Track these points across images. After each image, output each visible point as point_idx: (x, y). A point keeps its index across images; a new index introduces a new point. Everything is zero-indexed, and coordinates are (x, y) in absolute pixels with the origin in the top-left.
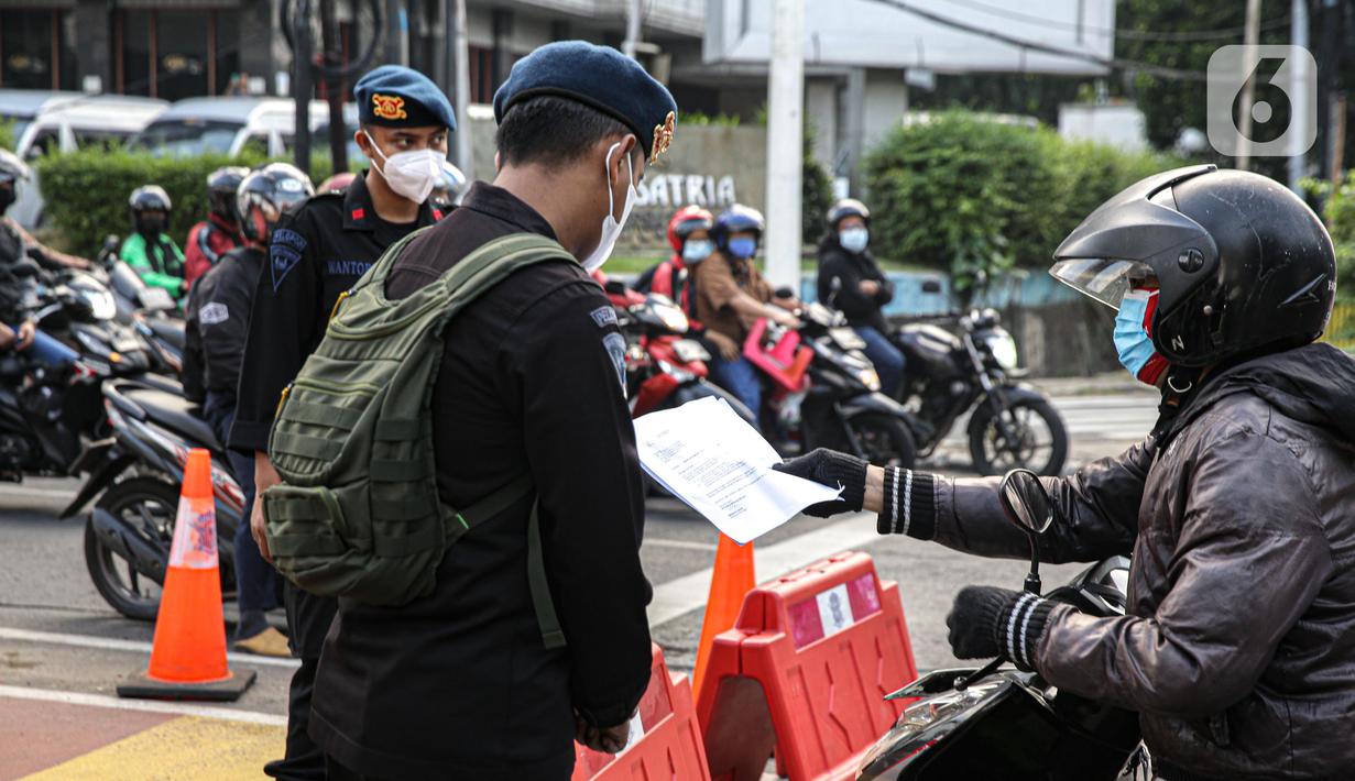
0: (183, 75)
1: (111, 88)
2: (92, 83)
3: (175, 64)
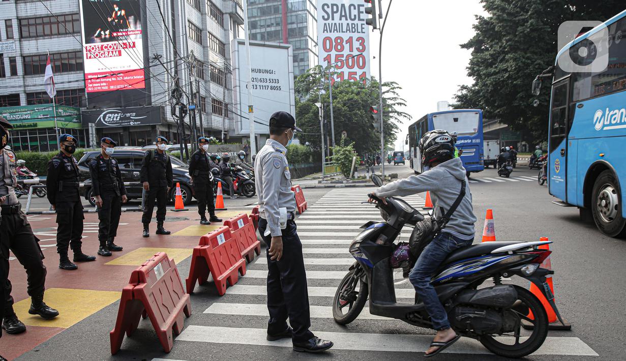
0: (142, 142)
1: (129, 145)
2: (126, 144)
3: (140, 140)
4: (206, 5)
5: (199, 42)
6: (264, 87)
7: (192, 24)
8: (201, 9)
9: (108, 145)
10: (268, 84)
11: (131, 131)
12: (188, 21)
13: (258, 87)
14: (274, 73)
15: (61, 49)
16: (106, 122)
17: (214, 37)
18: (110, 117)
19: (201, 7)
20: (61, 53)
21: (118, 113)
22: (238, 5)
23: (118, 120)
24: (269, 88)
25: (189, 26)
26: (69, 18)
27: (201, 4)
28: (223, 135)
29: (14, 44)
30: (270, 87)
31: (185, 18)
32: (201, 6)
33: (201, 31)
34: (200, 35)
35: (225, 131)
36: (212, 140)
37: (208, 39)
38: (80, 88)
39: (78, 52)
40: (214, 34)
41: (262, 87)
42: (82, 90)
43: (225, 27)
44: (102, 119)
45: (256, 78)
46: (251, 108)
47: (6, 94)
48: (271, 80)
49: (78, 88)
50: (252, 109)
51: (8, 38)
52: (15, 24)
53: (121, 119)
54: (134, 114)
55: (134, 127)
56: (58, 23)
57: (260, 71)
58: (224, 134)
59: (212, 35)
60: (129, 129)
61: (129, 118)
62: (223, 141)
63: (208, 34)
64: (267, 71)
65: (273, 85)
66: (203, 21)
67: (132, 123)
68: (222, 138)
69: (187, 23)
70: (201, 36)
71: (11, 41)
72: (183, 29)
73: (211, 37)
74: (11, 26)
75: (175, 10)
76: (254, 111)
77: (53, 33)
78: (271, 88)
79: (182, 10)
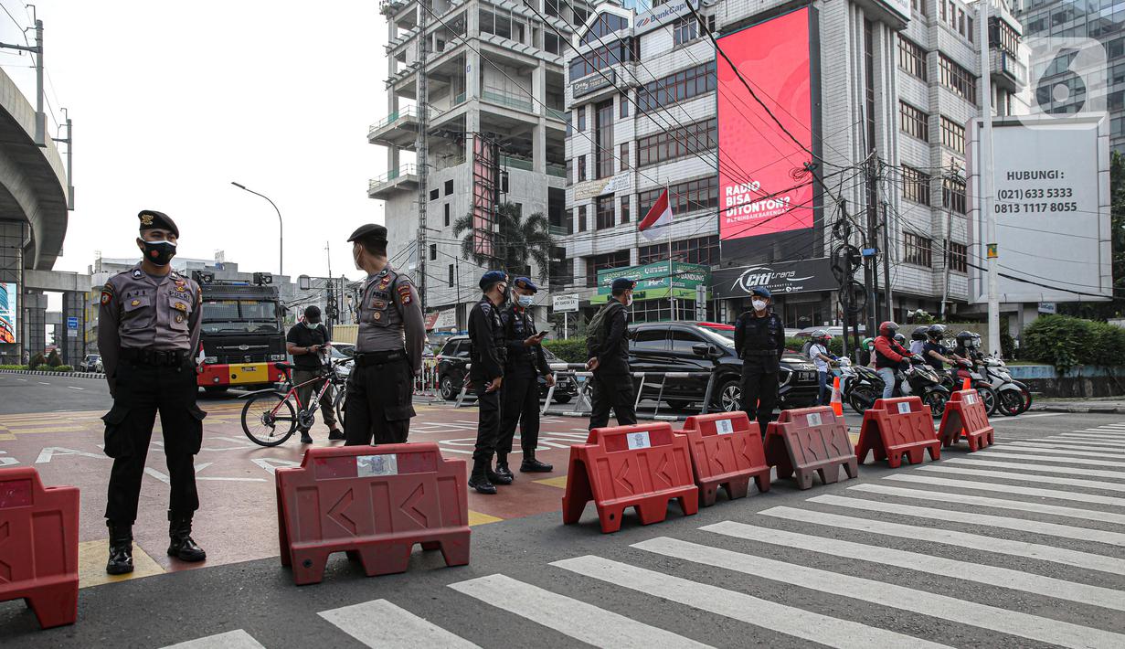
4: (939, 67)
5: (922, 138)
6: (1036, 208)
7: (909, 105)
8: (928, 77)
9: (522, 290)
10: (1045, 200)
11: (788, 302)
12: (901, 101)
13: (1022, 208)
14: (1060, 175)
15: (688, 177)
16: (747, 288)
17: (954, 124)
18: (755, 280)
19: (928, 73)
20: (688, 183)
21: (767, 272)
22: (1008, 53)
23: (766, 283)
24: (1048, 208)
25: (902, 111)
26: (703, 127)
27: (928, 67)
28: (943, 305)
29: (628, 177)
30: (1049, 206)
31: (893, 97)
32: (928, 70)
33: (927, 116)
34: (923, 124)
35: (949, 299)
36: (919, 314)
37: (941, 128)
38: (712, 234)
39: (712, 177)
40: (955, 118)
41: (1030, 208)
42: (715, 238)
43: (978, 103)
44: (741, 284)
45: (1017, 191)
46: (992, 248)
47: (614, 251)
48: (1053, 192)
49: (708, 234)
50: (995, 251)
51: (622, 169)
52: (632, 147)
53: (771, 281)
54: (793, 273)
55: (792, 295)
56: (689, 135)
57: (1026, 175)
58: (947, 304)
59: (949, 121)
60: (785, 300)
61: (784, 281)
62: (943, 318)
63: (941, 120)
64: (1043, 175)
65: (1057, 201)
66: (932, 98)
67: (788, 289)
68: (943, 311)
69: (898, 105)
70: (926, 127)
71: (625, 173)
72: (888, 118)
73: (946, 126)
74: (627, 152)
75: (875, 86)
76: (998, 253)
77: (680, 153)
78: (1053, 208)
79: (887, 84)
